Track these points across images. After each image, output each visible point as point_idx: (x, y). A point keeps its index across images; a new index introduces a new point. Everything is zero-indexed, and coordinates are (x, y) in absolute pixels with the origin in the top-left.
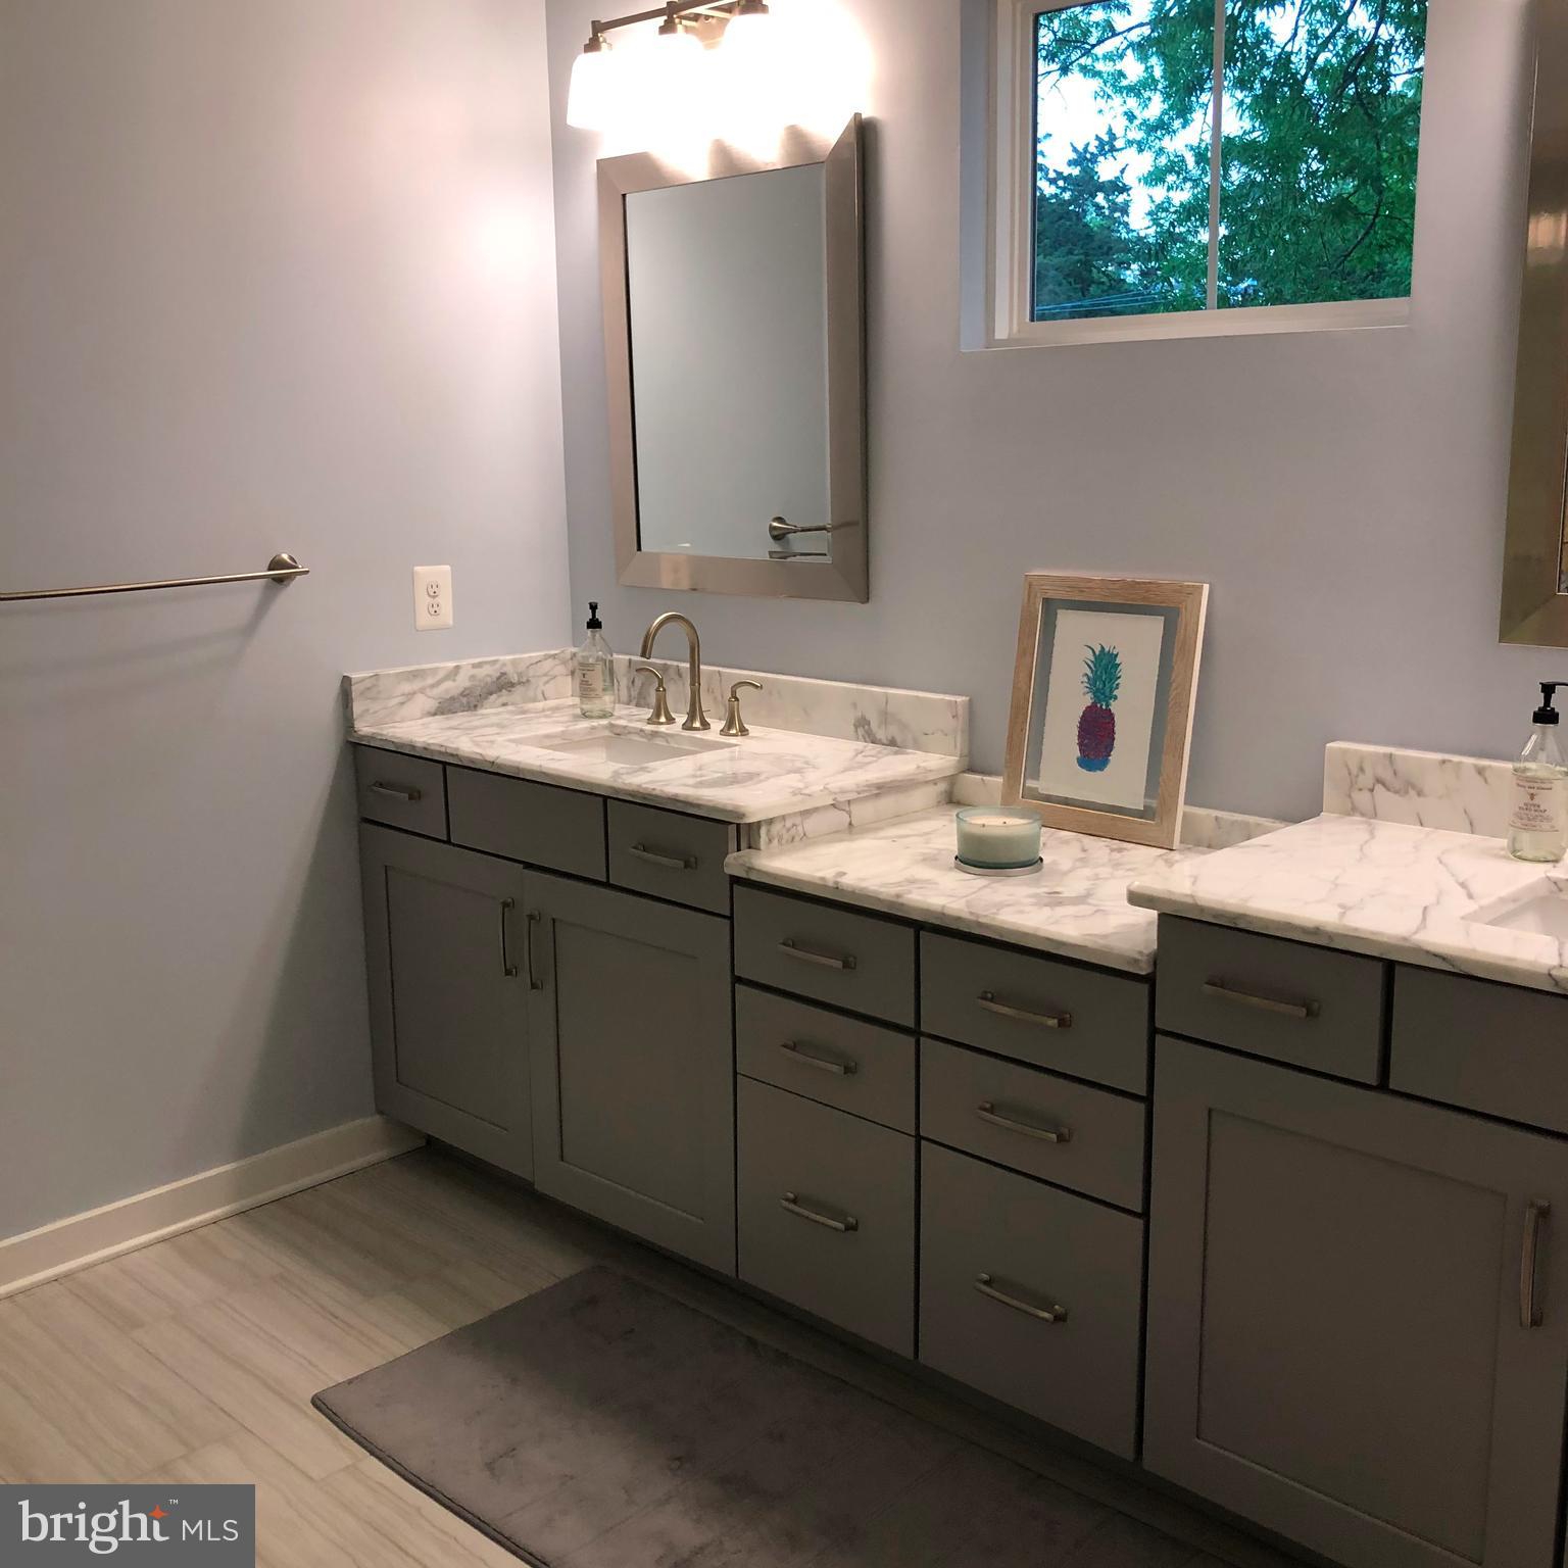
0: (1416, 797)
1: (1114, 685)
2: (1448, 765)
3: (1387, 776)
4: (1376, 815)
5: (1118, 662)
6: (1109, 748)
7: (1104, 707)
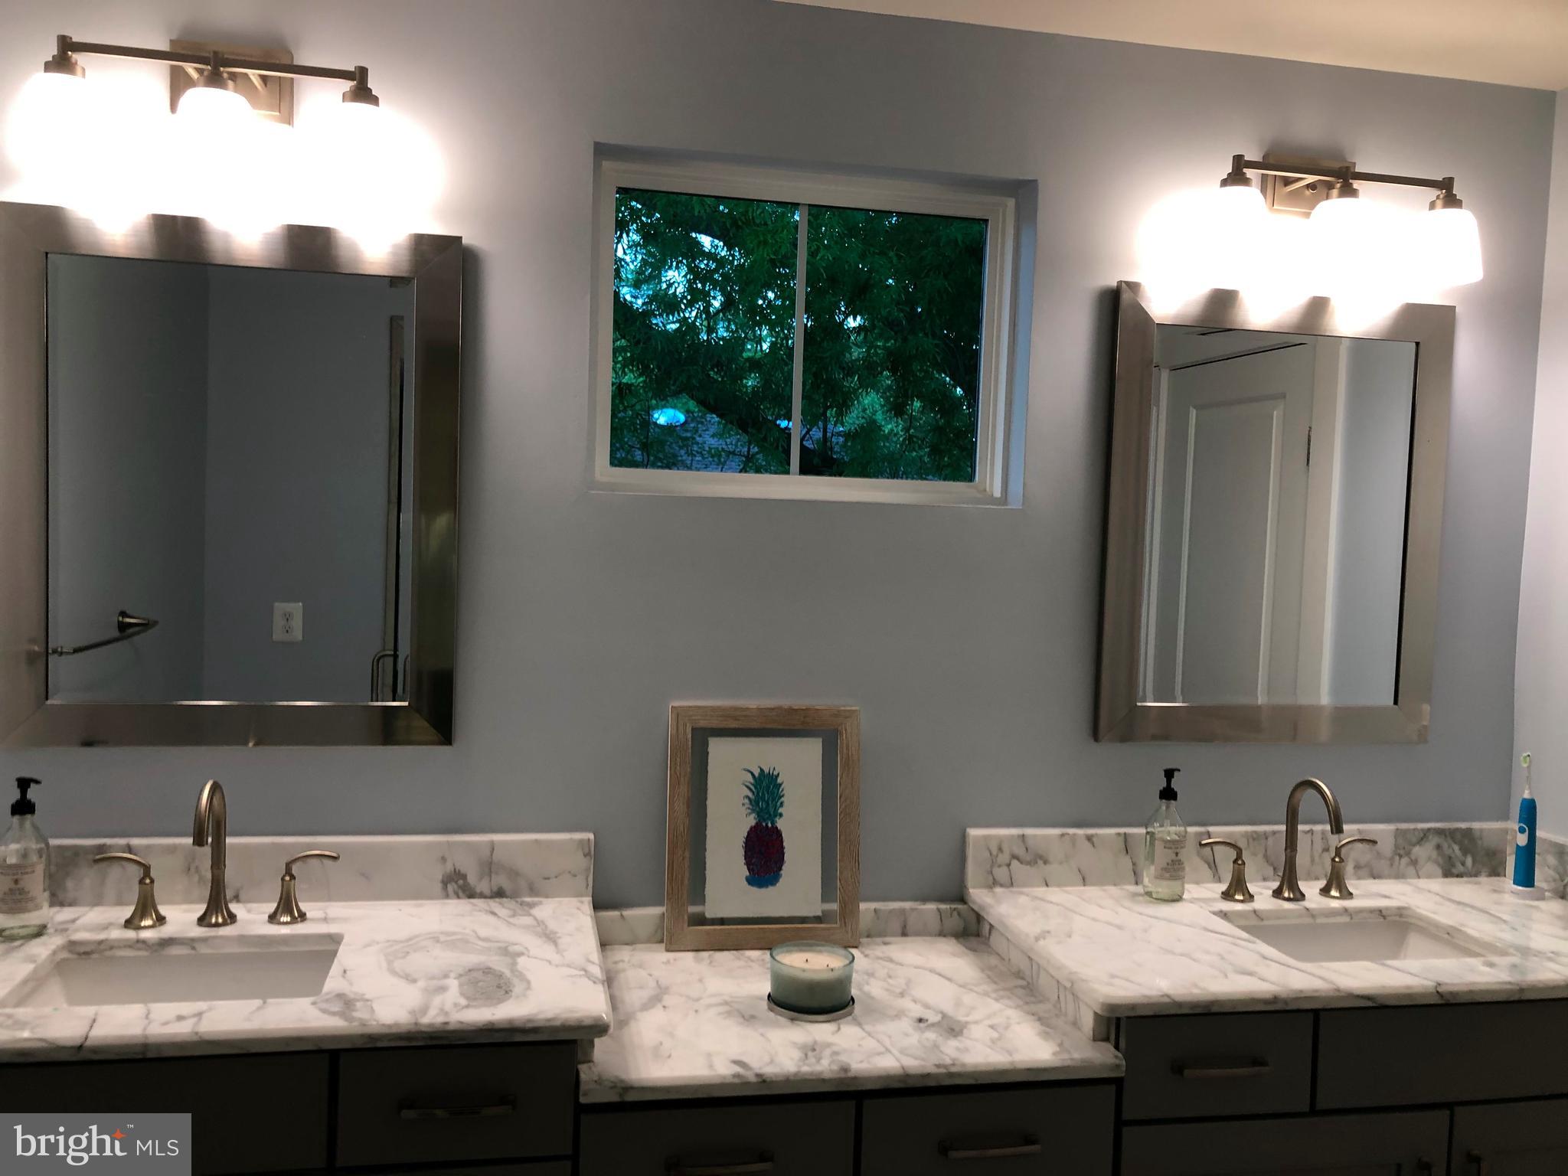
0: (1043, 865)
1: (779, 804)
2: (1066, 837)
3: (1020, 851)
4: (1012, 884)
5: (779, 781)
6: (780, 861)
7: (770, 825)
